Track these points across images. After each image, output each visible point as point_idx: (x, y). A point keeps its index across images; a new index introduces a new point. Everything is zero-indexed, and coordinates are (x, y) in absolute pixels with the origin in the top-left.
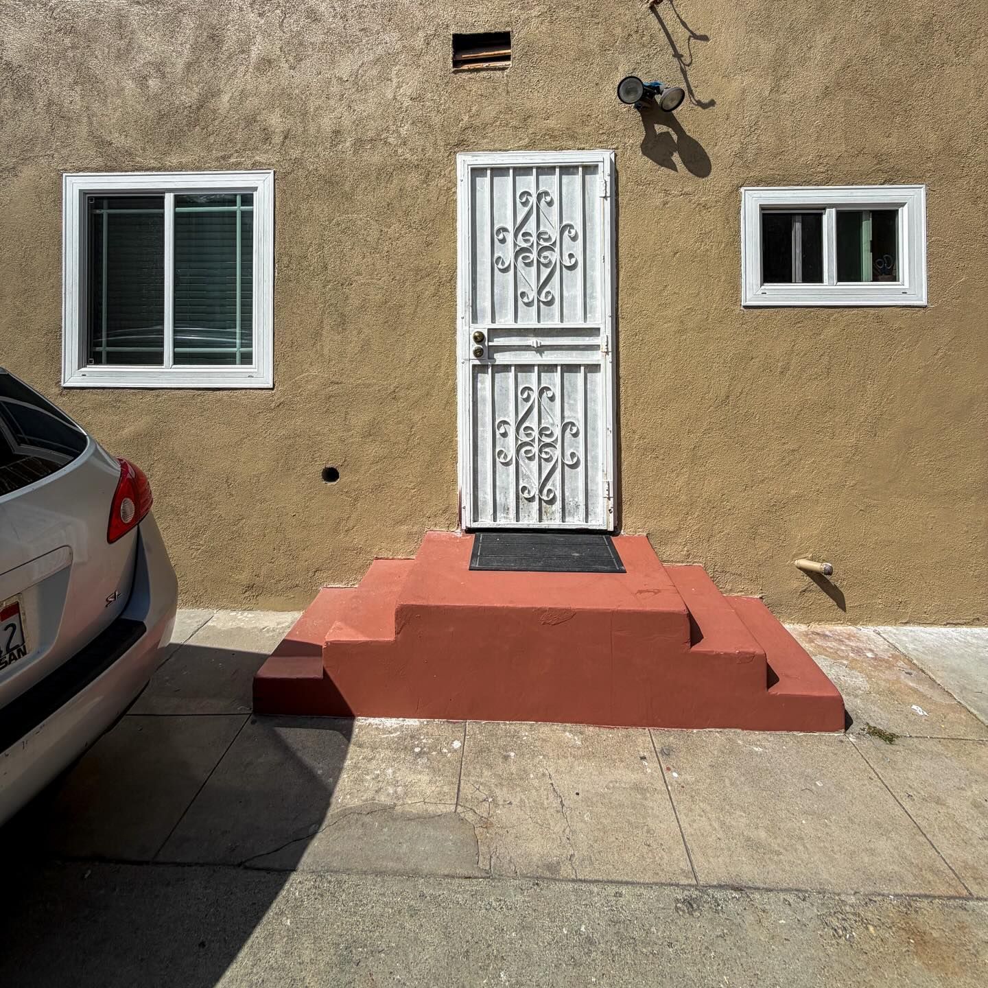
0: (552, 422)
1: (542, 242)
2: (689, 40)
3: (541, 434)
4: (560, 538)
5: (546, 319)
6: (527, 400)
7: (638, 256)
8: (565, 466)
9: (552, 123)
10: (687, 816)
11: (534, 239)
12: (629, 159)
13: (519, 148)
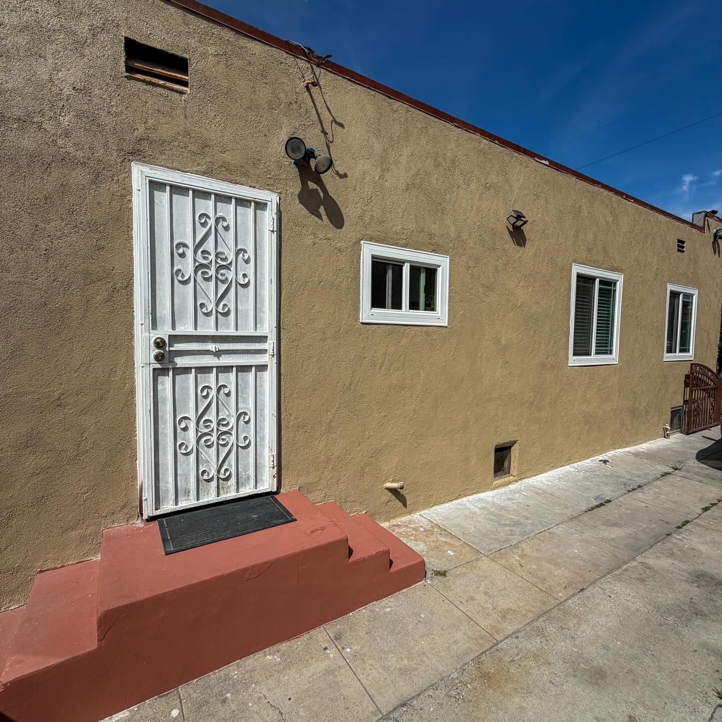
0: (228, 414)
1: (219, 261)
2: (332, 123)
3: (218, 424)
4: (237, 506)
5: (223, 327)
6: (206, 397)
7: (296, 281)
8: (239, 448)
9: (227, 157)
10: (363, 674)
11: (212, 257)
12: (290, 204)
13: (197, 173)
